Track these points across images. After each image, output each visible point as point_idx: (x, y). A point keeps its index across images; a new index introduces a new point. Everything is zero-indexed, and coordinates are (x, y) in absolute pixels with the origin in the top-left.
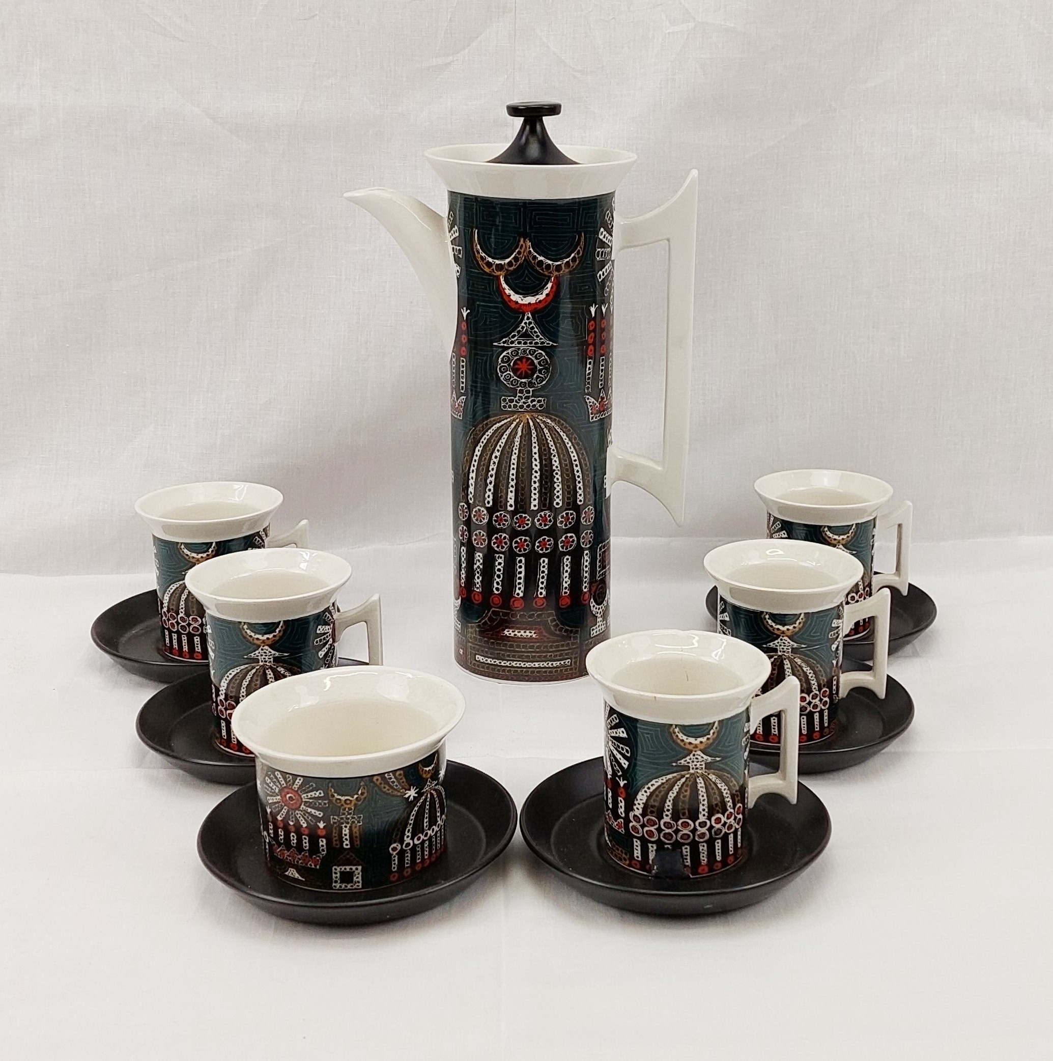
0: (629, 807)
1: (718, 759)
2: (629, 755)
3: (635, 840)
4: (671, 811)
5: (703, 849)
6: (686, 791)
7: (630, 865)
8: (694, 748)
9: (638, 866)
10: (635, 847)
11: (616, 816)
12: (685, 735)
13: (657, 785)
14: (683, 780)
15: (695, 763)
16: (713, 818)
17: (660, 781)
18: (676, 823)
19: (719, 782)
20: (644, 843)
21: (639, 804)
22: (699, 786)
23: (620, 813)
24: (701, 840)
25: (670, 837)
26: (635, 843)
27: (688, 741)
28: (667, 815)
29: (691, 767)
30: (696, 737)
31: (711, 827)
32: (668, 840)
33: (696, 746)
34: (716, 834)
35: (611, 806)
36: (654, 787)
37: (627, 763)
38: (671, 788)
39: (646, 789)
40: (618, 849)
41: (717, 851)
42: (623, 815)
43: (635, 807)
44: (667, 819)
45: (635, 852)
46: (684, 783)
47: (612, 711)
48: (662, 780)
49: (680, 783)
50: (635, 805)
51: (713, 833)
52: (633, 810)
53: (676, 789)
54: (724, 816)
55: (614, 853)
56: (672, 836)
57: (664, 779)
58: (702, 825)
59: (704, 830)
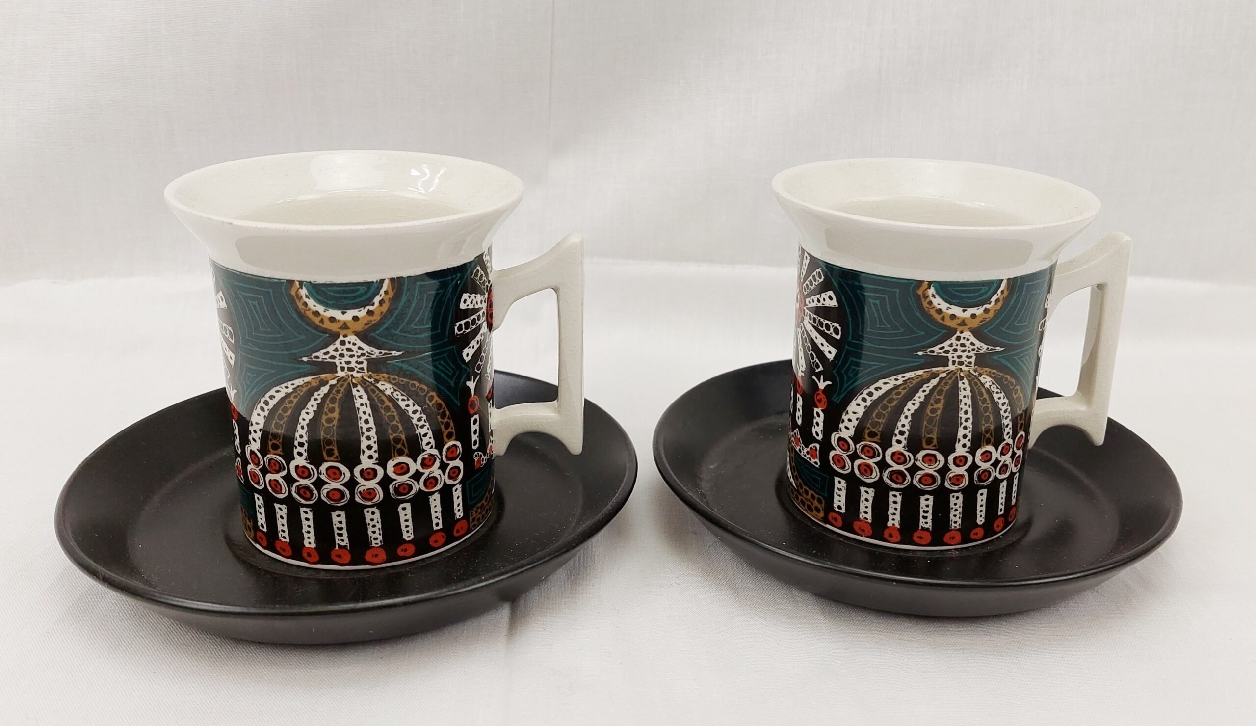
0: (832, 424)
1: (999, 349)
2: (838, 337)
3: (837, 479)
4: (906, 435)
5: (956, 502)
6: (938, 401)
7: (826, 520)
8: (959, 325)
9: (840, 523)
10: (836, 490)
11: (808, 438)
12: (946, 301)
13: (885, 388)
14: (934, 382)
15: (959, 353)
16: (979, 452)
17: (892, 382)
18: (914, 456)
19: (996, 390)
20: (854, 485)
21: (850, 420)
22: (962, 393)
23: (815, 435)
24: (956, 488)
25: (900, 480)
26: (837, 485)
27: (950, 312)
28: (899, 442)
29: (951, 360)
30: (965, 306)
31: (974, 466)
32: (897, 483)
33: (963, 323)
34: (980, 479)
35: (799, 422)
36: (880, 393)
37: (834, 351)
38: (910, 396)
39: (865, 395)
40: (807, 493)
41: (979, 508)
42: (820, 438)
43: (842, 426)
44: (896, 447)
45: (836, 498)
46: (935, 387)
47: (814, 262)
48: (896, 380)
49: (927, 387)
50: (843, 421)
51: (976, 478)
52: (837, 429)
53: (920, 397)
54: (997, 450)
55: (800, 497)
56: (904, 477)
57: (901, 378)
58: (957, 461)
59: (962, 470)
